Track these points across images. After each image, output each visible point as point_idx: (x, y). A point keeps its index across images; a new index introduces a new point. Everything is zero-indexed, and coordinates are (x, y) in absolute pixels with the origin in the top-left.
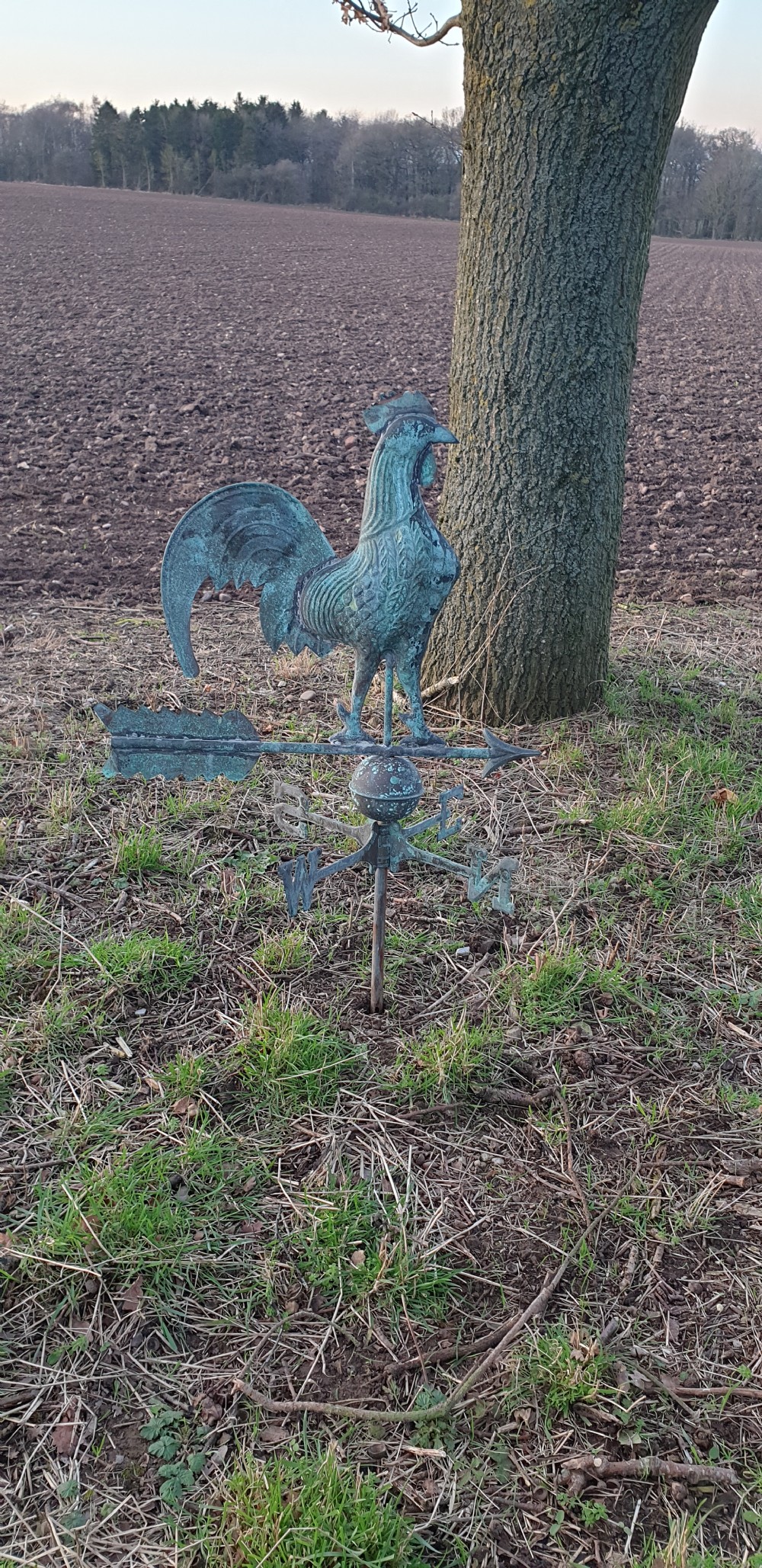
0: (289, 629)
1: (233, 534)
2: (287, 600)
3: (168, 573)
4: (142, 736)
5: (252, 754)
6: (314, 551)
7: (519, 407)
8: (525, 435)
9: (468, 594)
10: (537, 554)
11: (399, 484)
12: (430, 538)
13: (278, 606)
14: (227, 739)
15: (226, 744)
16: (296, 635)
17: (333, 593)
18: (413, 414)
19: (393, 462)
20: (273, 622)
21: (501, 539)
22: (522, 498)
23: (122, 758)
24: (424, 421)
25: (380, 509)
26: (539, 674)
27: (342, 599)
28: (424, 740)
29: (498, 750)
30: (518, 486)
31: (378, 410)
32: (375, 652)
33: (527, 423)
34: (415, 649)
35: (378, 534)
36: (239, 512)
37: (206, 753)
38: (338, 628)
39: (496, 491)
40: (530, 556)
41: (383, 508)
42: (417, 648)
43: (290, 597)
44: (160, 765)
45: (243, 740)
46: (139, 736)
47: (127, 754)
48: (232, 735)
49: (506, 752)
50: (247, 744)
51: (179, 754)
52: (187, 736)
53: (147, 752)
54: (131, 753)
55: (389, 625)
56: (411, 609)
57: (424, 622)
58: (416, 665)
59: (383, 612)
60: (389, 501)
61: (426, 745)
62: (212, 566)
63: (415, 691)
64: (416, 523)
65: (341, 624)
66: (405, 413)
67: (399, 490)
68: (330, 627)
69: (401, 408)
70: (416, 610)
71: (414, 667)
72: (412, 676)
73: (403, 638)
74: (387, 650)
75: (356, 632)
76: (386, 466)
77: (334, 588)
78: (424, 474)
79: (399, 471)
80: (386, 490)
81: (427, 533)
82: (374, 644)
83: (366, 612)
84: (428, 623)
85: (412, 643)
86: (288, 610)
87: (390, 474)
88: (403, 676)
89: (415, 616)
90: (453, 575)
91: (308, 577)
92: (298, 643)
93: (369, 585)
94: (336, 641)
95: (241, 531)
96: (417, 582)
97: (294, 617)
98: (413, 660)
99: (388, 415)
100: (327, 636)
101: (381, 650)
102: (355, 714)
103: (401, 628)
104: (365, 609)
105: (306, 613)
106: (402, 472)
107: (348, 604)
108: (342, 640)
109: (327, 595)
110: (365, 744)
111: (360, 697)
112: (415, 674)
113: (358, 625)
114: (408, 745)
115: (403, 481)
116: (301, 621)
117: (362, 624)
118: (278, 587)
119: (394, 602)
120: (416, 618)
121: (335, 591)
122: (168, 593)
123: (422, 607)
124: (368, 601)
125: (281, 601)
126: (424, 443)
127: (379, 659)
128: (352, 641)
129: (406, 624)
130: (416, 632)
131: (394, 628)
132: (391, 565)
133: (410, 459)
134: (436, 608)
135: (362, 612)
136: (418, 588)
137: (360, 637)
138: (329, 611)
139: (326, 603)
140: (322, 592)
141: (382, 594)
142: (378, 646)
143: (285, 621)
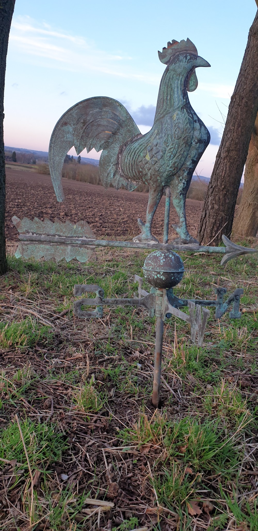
0: (114, 175)
1: (87, 124)
2: (113, 159)
3: (53, 145)
4: (35, 235)
5: (91, 247)
6: (129, 131)
11: (176, 89)
12: (193, 118)
13: (109, 162)
14: (78, 237)
15: (78, 240)
16: (118, 179)
17: (137, 152)
18: (185, 52)
19: (173, 78)
20: (106, 171)
24: (191, 54)
27: (142, 154)
28: (186, 240)
29: (231, 248)
31: (166, 52)
32: (159, 186)
34: (182, 184)
35: (163, 117)
36: (91, 112)
37: (67, 244)
38: (139, 172)
41: (167, 103)
42: (184, 183)
43: (115, 157)
44: (43, 252)
45: (87, 238)
46: (33, 234)
47: (26, 245)
48: (81, 235)
49: (236, 249)
50: (89, 241)
51: (53, 245)
52: (58, 235)
53: (37, 244)
54: (29, 244)
55: (167, 168)
56: (180, 158)
57: (188, 168)
58: (183, 194)
59: (164, 160)
60: (170, 99)
61: (187, 244)
62: (75, 141)
63: (182, 211)
64: (185, 110)
65: (141, 170)
66: (181, 51)
67: (176, 93)
68: (135, 172)
69: (178, 49)
70: (183, 159)
71: (182, 196)
72: (180, 201)
73: (175, 177)
74: (166, 185)
75: (149, 174)
76: (169, 80)
77: (138, 149)
78: (190, 85)
79: (176, 82)
80: (169, 93)
81: (190, 115)
82: (159, 181)
83: (154, 161)
84: (190, 168)
85: (181, 180)
86: (114, 165)
87: (171, 85)
88: (175, 202)
89: (182, 163)
90: (205, 140)
91: (125, 145)
92: (118, 184)
93: (157, 145)
94: (139, 182)
95: (92, 122)
96: (184, 142)
97: (117, 169)
98: (181, 191)
99: (171, 53)
100: (134, 178)
101: (163, 185)
102: (148, 224)
103: (174, 170)
104: (154, 159)
105: (123, 165)
106: (177, 83)
107: (145, 157)
108: (142, 180)
109: (134, 153)
110: (152, 242)
111: (151, 214)
112: (182, 200)
113: (150, 169)
114: (177, 243)
115: (178, 88)
116: (120, 171)
117: (152, 168)
118: (109, 152)
119: (170, 154)
120: (183, 164)
121: (138, 150)
122: (52, 155)
123: (186, 158)
124: (155, 154)
125: (110, 160)
126: (191, 66)
127: (162, 192)
128: (146, 180)
129: (177, 168)
130: (183, 173)
131: (170, 171)
132: (169, 132)
133: (183, 75)
134: (195, 160)
135: (152, 161)
136: (184, 145)
137: (151, 177)
138: (135, 162)
139: (133, 158)
140: (131, 152)
141: (164, 150)
142: (161, 182)
143: (112, 171)
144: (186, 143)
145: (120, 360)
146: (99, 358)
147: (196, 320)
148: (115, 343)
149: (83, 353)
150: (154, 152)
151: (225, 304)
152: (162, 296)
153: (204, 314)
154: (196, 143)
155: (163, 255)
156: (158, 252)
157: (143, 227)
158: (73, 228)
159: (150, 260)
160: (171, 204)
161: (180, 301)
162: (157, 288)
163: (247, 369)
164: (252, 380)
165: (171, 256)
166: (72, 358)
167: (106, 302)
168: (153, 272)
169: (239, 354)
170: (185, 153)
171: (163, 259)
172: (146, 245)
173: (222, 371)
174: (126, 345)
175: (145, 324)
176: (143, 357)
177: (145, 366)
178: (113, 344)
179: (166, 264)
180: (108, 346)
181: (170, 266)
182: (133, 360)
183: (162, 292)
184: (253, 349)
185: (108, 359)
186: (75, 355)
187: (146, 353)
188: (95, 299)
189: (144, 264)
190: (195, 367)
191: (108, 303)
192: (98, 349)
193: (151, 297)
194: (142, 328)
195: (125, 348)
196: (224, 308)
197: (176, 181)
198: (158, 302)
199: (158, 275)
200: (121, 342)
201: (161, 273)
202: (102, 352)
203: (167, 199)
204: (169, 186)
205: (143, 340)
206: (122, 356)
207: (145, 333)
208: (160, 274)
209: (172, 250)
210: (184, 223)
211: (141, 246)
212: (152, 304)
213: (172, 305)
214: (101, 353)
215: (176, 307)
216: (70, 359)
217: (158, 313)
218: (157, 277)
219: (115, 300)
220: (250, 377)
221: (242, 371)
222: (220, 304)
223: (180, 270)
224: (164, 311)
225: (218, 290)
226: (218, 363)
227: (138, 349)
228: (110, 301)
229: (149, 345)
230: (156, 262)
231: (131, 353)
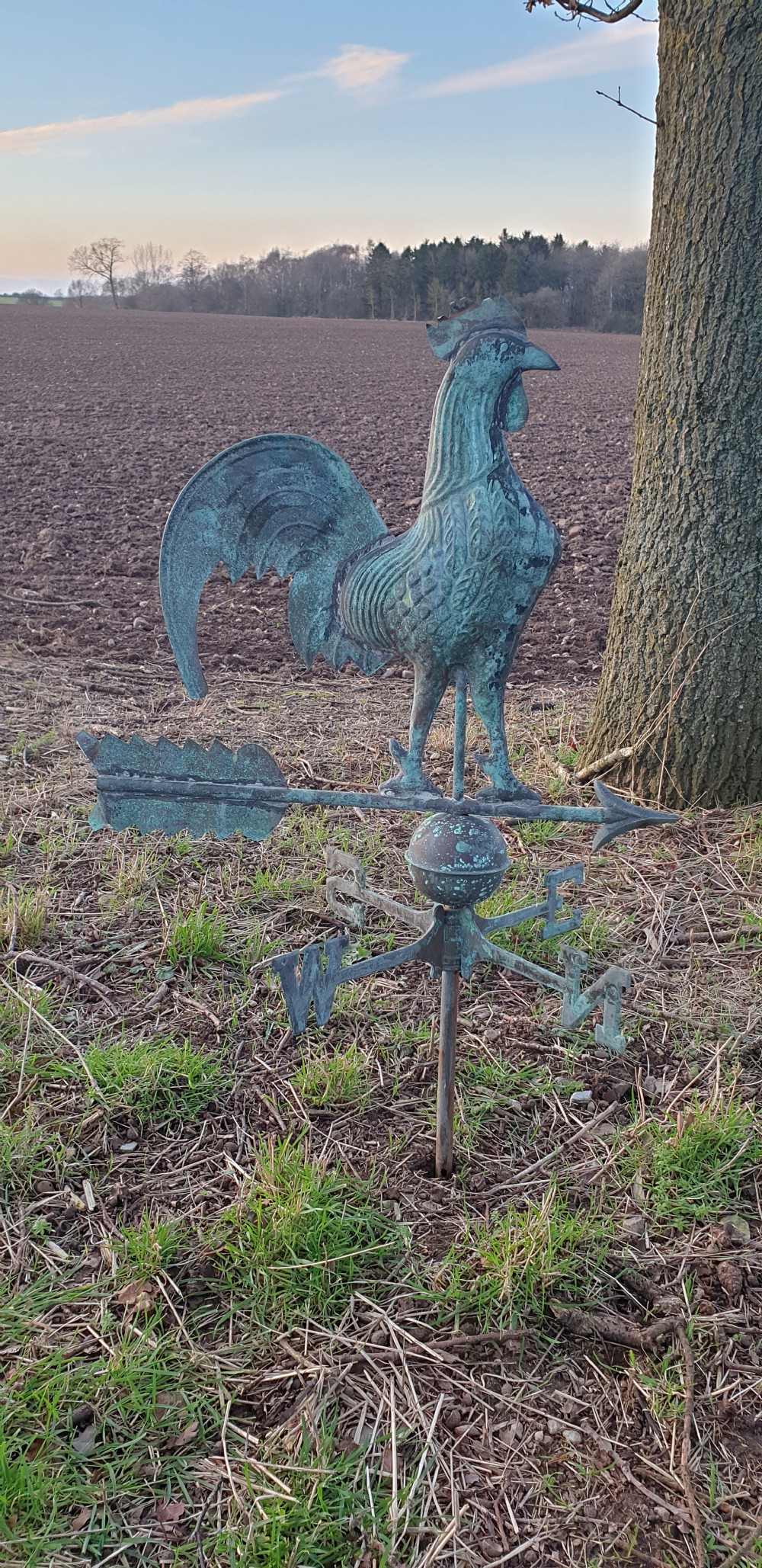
0: (327, 635)
1: (254, 505)
2: (324, 594)
3: (169, 557)
4: (136, 777)
5: (276, 805)
6: (360, 526)
7: (714, 424)
8: (721, 457)
9: (648, 649)
10: (734, 601)
11: (473, 429)
12: (516, 503)
13: (313, 603)
14: (245, 782)
15: (243, 790)
16: (336, 643)
17: (381, 584)
18: (495, 330)
19: (465, 398)
20: (306, 625)
21: (689, 582)
22: (716, 533)
23: (111, 805)
24: (509, 339)
25: (447, 464)
26: (736, 748)
27: (394, 591)
28: (508, 793)
29: (615, 811)
30: (712, 519)
31: (448, 327)
32: (439, 666)
33: (724, 443)
34: (495, 663)
35: (443, 499)
36: (262, 474)
37: (217, 801)
38: (389, 632)
39: (685, 525)
40: (726, 603)
41: (451, 463)
42: (498, 661)
43: (328, 590)
44: (159, 816)
45: (265, 784)
46: (132, 775)
47: (117, 799)
48: (251, 778)
49: (628, 815)
50: (271, 791)
51: (183, 801)
52: (192, 777)
53: (142, 797)
54: (122, 798)
55: (457, 627)
56: (487, 605)
57: (508, 624)
58: (498, 686)
59: (449, 609)
60: (459, 452)
61: (511, 800)
62: (226, 548)
63: (496, 724)
64: (497, 482)
65: (392, 627)
66: (484, 329)
67: (474, 437)
68: (379, 631)
69: (478, 322)
70: (495, 606)
71: (494, 690)
72: (491, 701)
73: (477, 648)
75: (413, 638)
76: (456, 404)
77: (383, 576)
78: (510, 416)
79: (473, 410)
80: (456, 438)
81: (511, 496)
82: (438, 655)
83: (424, 609)
84: (513, 626)
85: (490, 655)
86: (325, 607)
87: (461, 416)
88: (478, 704)
89: (493, 614)
90: (549, 557)
91: (352, 562)
92: (338, 655)
93: (429, 571)
94: (389, 652)
95: (264, 501)
96: (495, 565)
97: (333, 619)
98: (491, 678)
99: (460, 333)
101: (448, 663)
102: (413, 754)
103: (473, 631)
104: (424, 605)
105: (347, 610)
106: (478, 411)
107: (401, 598)
109: (373, 585)
110: (426, 799)
111: (420, 733)
112: (496, 699)
113: (415, 627)
114: (486, 799)
115: (479, 424)
116: (342, 623)
117: (419, 626)
118: (311, 577)
119: (463, 594)
120: (495, 618)
121: (384, 580)
122: (168, 584)
123: (503, 602)
124: (428, 593)
125: (315, 594)
126: (509, 369)
127: (446, 679)
128: (407, 651)
129: (481, 626)
130: (496, 639)
131: (464, 633)
132: (459, 542)
133: (490, 392)
134: (524, 607)
135: (419, 609)
136: (497, 574)
137: (418, 645)
138: (376, 608)
139: (372, 597)
140: (367, 583)
141: (446, 583)
142: (443, 658)
143: (321, 623)
144: (501, 568)
150: (423, 588)
154: (526, 567)
157: (402, 759)
158: (232, 762)
170: (500, 592)
172: (412, 803)
197: (478, 656)
203: (459, 697)
204: (463, 666)
209: (473, 815)
210: (502, 752)
211: (400, 804)
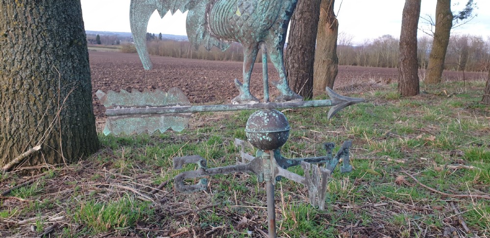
0: (204, 36)
2: (201, 19)
3: (133, 10)
4: (123, 108)
5: (187, 114)
13: (196, 23)
14: (171, 105)
15: (171, 109)
16: (208, 39)
17: (226, 8)
20: (194, 33)
27: (231, 11)
28: (288, 97)
29: (337, 100)
32: (254, 42)
34: (278, 38)
37: (160, 115)
38: (231, 30)
42: (280, 37)
43: (203, 17)
44: (134, 125)
45: (181, 105)
46: (121, 108)
47: (115, 120)
48: (174, 103)
49: (342, 100)
50: (183, 108)
51: (144, 117)
52: (148, 106)
53: (126, 117)
54: (117, 119)
55: (261, 22)
56: (273, 11)
57: (282, 20)
58: (280, 49)
59: (256, 15)
61: (290, 100)
62: (158, 4)
63: (281, 66)
65: (232, 27)
68: (226, 30)
70: (276, 11)
71: (279, 51)
72: (278, 56)
73: (270, 32)
74: (261, 41)
75: (241, 30)
77: (226, 5)
82: (253, 37)
83: (246, 16)
84: (285, 21)
85: (276, 34)
86: (202, 25)
88: (272, 58)
89: (276, 15)
91: (212, 3)
92: (209, 44)
94: (231, 41)
97: (206, 29)
98: (277, 46)
100: (226, 37)
101: (258, 41)
102: (246, 84)
103: (268, 23)
104: (245, 14)
105: (211, 24)
107: (235, 13)
108: (234, 38)
109: (222, 10)
110: (253, 103)
111: (248, 73)
112: (280, 55)
113: (242, 25)
114: (279, 101)
116: (210, 30)
117: (244, 24)
118: (195, 12)
119: (262, 7)
120: (277, 17)
121: (227, 7)
122: (133, 21)
123: (280, 9)
124: (246, 8)
125: (198, 20)
127: (257, 48)
128: (239, 38)
129: (271, 21)
130: (278, 27)
131: (264, 25)
134: (289, 11)
135: (243, 16)
137: (244, 34)
138: (224, 19)
139: (222, 15)
140: (219, 10)
141: (255, 3)
142: (256, 38)
143: (201, 32)
145: (229, 229)
146: (206, 230)
147: (313, 181)
148: (220, 211)
149: (188, 226)
150: (244, 7)
151: (334, 159)
152: (269, 158)
153: (323, 174)
155: (266, 114)
156: (260, 112)
157: (241, 87)
158: (165, 97)
159: (252, 121)
160: (268, 61)
161: (288, 162)
162: (263, 151)
163: (359, 221)
164: (366, 232)
165: (274, 115)
166: (176, 234)
167: (209, 172)
168: (258, 134)
169: (346, 206)
170: (278, 5)
171: (267, 119)
172: (247, 106)
173: (335, 227)
174: (232, 212)
175: (247, 186)
176: (251, 222)
177: (255, 232)
178: (218, 212)
179: (270, 123)
180: (212, 216)
181: (276, 126)
182: (242, 228)
183: (269, 154)
184: (358, 199)
185: (216, 230)
186: (179, 230)
187: (253, 218)
188: (197, 170)
189: (247, 127)
190: (308, 227)
191: (211, 173)
192: (203, 220)
193: (258, 161)
194: (244, 190)
195: (232, 215)
196: (334, 163)
197: (271, 35)
198: (266, 165)
199: (264, 137)
200: (226, 209)
201: (267, 134)
202: (208, 223)
203: (263, 56)
204: (264, 42)
205: (248, 205)
206: (230, 225)
207: (249, 195)
208: (265, 135)
209: (274, 108)
210: (284, 79)
211: (241, 107)
212: (259, 168)
213: (281, 166)
214: (207, 225)
215: (285, 168)
216: (175, 235)
217: (267, 177)
218: (263, 138)
219: (220, 169)
220: (363, 229)
221: (354, 224)
222: (329, 159)
223: (286, 129)
224: (273, 174)
225: (326, 145)
226: (329, 218)
227: (245, 214)
228: (214, 171)
229: (255, 209)
230: (260, 123)
231: (238, 220)
